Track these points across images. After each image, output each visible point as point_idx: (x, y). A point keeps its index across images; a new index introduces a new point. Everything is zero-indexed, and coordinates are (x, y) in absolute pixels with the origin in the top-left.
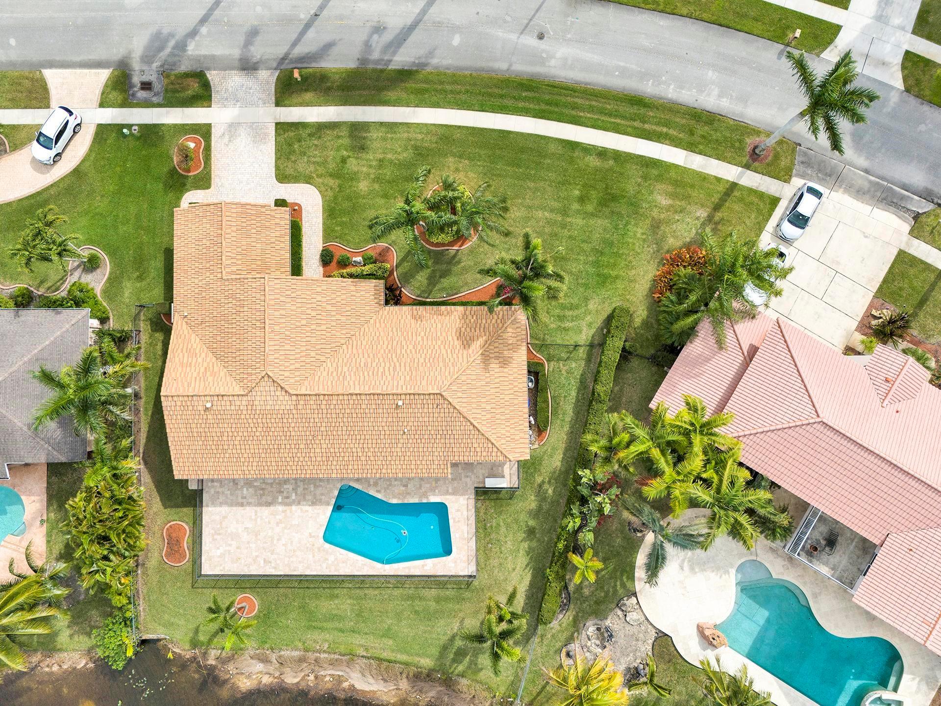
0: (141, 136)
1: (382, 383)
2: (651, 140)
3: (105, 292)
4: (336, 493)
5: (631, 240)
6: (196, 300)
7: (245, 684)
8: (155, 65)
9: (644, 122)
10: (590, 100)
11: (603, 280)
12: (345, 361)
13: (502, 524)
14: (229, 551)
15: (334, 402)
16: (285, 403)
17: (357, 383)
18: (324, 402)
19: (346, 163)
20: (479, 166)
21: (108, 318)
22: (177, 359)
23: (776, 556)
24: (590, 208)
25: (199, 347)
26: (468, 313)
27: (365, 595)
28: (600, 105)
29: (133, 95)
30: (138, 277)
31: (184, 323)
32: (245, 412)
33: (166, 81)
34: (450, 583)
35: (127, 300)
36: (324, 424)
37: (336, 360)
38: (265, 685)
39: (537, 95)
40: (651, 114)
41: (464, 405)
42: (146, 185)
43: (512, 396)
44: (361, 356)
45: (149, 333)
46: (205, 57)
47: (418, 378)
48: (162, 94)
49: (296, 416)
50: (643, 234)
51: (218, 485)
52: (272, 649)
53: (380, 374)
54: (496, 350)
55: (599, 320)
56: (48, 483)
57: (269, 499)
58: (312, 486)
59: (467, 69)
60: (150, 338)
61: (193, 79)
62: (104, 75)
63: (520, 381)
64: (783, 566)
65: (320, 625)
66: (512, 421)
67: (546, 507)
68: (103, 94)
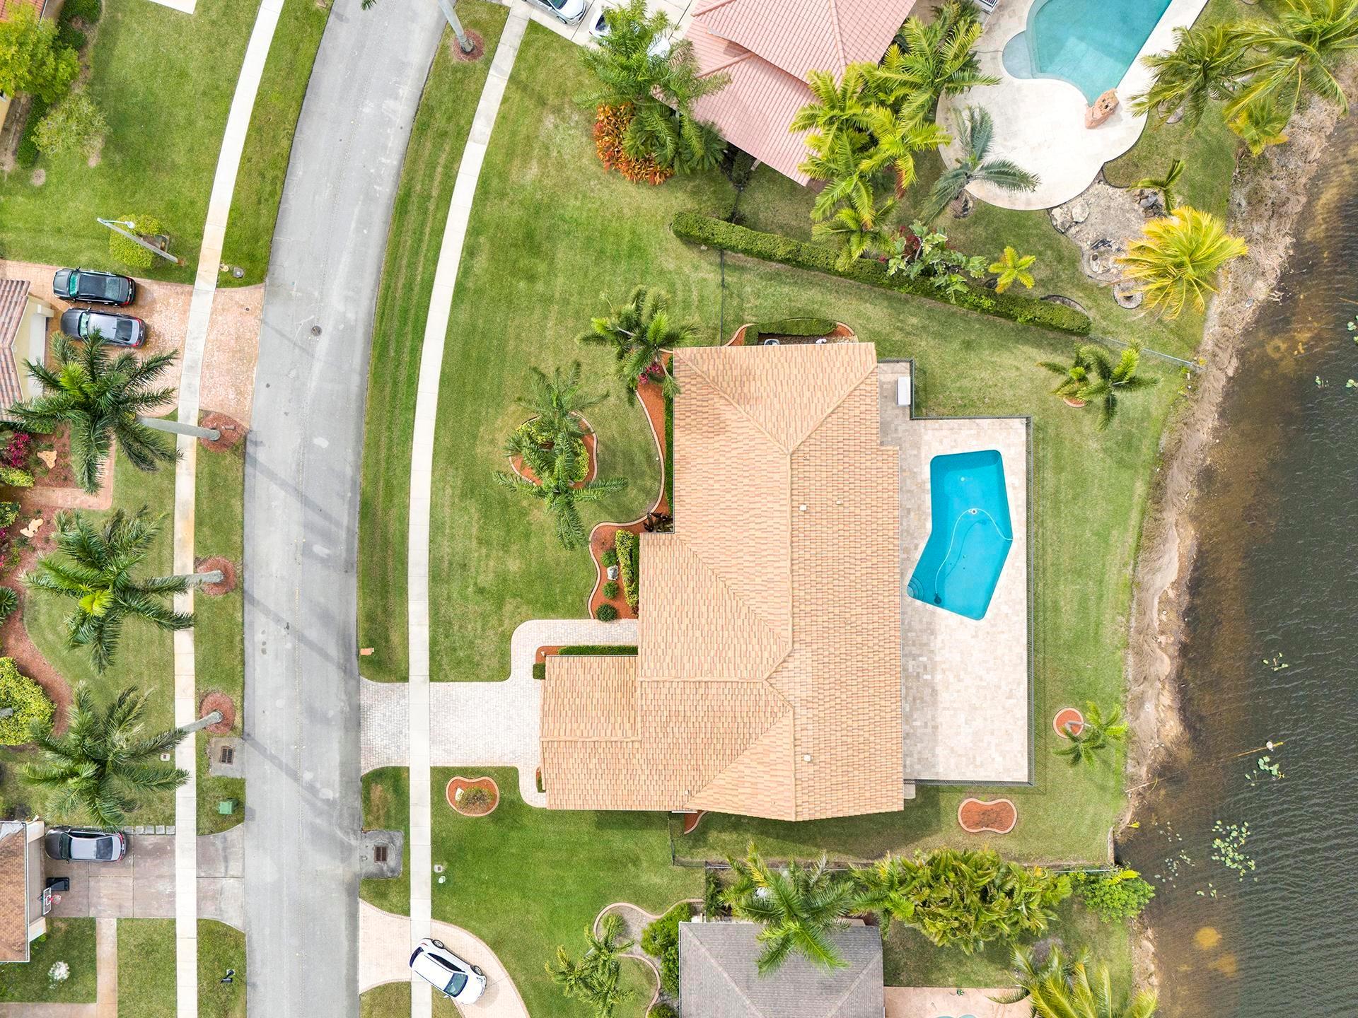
0: (448, 860)
1: (777, 531)
2: (453, 187)
3: (654, 909)
4: (919, 603)
5: (585, 214)
6: (668, 777)
7: (1173, 727)
8: (354, 842)
9: (429, 197)
10: (400, 267)
11: (636, 250)
12: (746, 581)
13: (958, 385)
14: (997, 745)
15: (802, 593)
16: (803, 659)
17: (777, 565)
18: (802, 607)
19: (484, 588)
20: (487, 413)
21: (690, 904)
22: (748, 802)
23: (997, 27)
24: (542, 267)
25: (730, 774)
26: (682, 423)
27: (1053, 565)
28: (406, 253)
29: (393, 871)
30: (635, 865)
31: (699, 795)
32: (816, 712)
33: (375, 827)
34: (1037, 453)
35: (666, 879)
36: (831, 609)
37: (747, 593)
38: (1173, 700)
39: (393, 337)
40: (418, 187)
41: (805, 424)
42: (513, 854)
43: (793, 365)
44: (740, 561)
45: (709, 850)
46: (342, 775)
47: (770, 485)
48: (392, 833)
49: (820, 645)
50: (576, 198)
51: (909, 759)
52: (1126, 691)
53: (765, 535)
54: (732, 384)
55: (690, 255)
56: (908, 985)
57: (927, 691)
58: (909, 634)
59: (359, 428)
60: (715, 849)
61: (372, 792)
62: (366, 909)
63: (772, 354)
64: (1010, 17)
65: (1093, 626)
66: (825, 364)
67: (935, 326)
68: (391, 911)
